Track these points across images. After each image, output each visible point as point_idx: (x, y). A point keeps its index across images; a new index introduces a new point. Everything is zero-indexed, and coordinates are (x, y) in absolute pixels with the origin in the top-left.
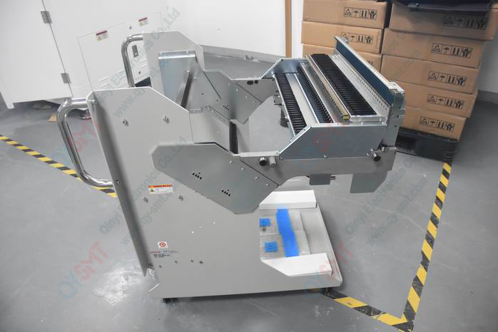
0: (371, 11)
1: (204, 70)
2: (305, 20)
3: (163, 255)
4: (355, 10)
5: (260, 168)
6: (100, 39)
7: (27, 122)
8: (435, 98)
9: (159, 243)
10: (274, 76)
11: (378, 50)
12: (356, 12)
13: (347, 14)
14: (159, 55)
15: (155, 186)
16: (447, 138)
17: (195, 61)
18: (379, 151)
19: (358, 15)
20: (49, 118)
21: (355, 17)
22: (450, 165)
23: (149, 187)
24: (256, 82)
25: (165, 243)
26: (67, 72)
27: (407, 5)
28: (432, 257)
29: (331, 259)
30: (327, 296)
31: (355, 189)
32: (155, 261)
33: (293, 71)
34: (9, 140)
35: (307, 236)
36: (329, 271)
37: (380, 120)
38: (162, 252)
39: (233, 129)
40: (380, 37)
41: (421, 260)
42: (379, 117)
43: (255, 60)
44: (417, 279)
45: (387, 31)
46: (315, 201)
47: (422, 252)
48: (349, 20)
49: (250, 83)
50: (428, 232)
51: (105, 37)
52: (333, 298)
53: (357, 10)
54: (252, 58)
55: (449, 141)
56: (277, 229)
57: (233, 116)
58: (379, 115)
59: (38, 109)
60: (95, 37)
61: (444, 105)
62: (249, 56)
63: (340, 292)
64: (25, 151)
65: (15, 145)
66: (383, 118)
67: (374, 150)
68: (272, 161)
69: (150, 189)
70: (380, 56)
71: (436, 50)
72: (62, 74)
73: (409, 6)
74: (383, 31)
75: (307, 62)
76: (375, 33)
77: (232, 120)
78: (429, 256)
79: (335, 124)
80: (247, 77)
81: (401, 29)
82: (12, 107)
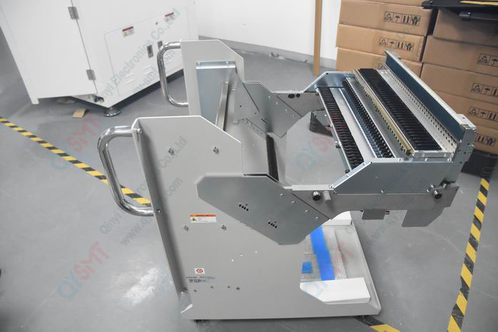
0: (414, 17)
1: (244, 81)
2: (341, 22)
3: (199, 281)
4: (397, 15)
5: (312, 202)
6: (126, 35)
7: (51, 117)
8: (477, 110)
9: (196, 269)
10: (317, 90)
11: (418, 58)
12: (397, 17)
13: (387, 18)
14: (197, 64)
15: (197, 216)
16: (487, 153)
17: (235, 72)
18: (440, 187)
19: (399, 20)
20: (73, 113)
21: (396, 22)
22: (488, 181)
23: (191, 216)
24: (298, 95)
25: (203, 269)
26: (92, 69)
27: (459, 14)
28: (472, 285)
29: (369, 283)
30: (363, 322)
31: (407, 223)
32: (191, 286)
33: (338, 85)
34: (34, 136)
35: (343, 257)
36: (367, 298)
37: (445, 156)
38: (198, 278)
39: (270, 142)
40: (421, 45)
41: (461, 287)
42: (444, 153)
43: (281, 58)
44: (456, 308)
45: (429, 38)
46: (351, 219)
47: (461, 278)
48: (388, 25)
49: (291, 96)
50: (467, 255)
51: (131, 33)
52: (370, 325)
53: (399, 15)
54: (278, 56)
55: (488, 156)
56: (311, 247)
57: (270, 129)
58: (444, 150)
59: (62, 104)
60: (121, 33)
61: (486, 119)
62: (275, 54)
63: (377, 318)
64: (50, 148)
65: (40, 142)
66: (449, 154)
67: (435, 186)
68: (327, 197)
69: (192, 218)
70: (421, 65)
71: (482, 61)
72: (87, 71)
73: (461, 15)
74: (426, 38)
75: (353, 77)
76: (417, 40)
77: (269, 134)
78: (469, 283)
79: (396, 160)
80: (287, 90)
81: (447, 37)
82: (37, 103)
